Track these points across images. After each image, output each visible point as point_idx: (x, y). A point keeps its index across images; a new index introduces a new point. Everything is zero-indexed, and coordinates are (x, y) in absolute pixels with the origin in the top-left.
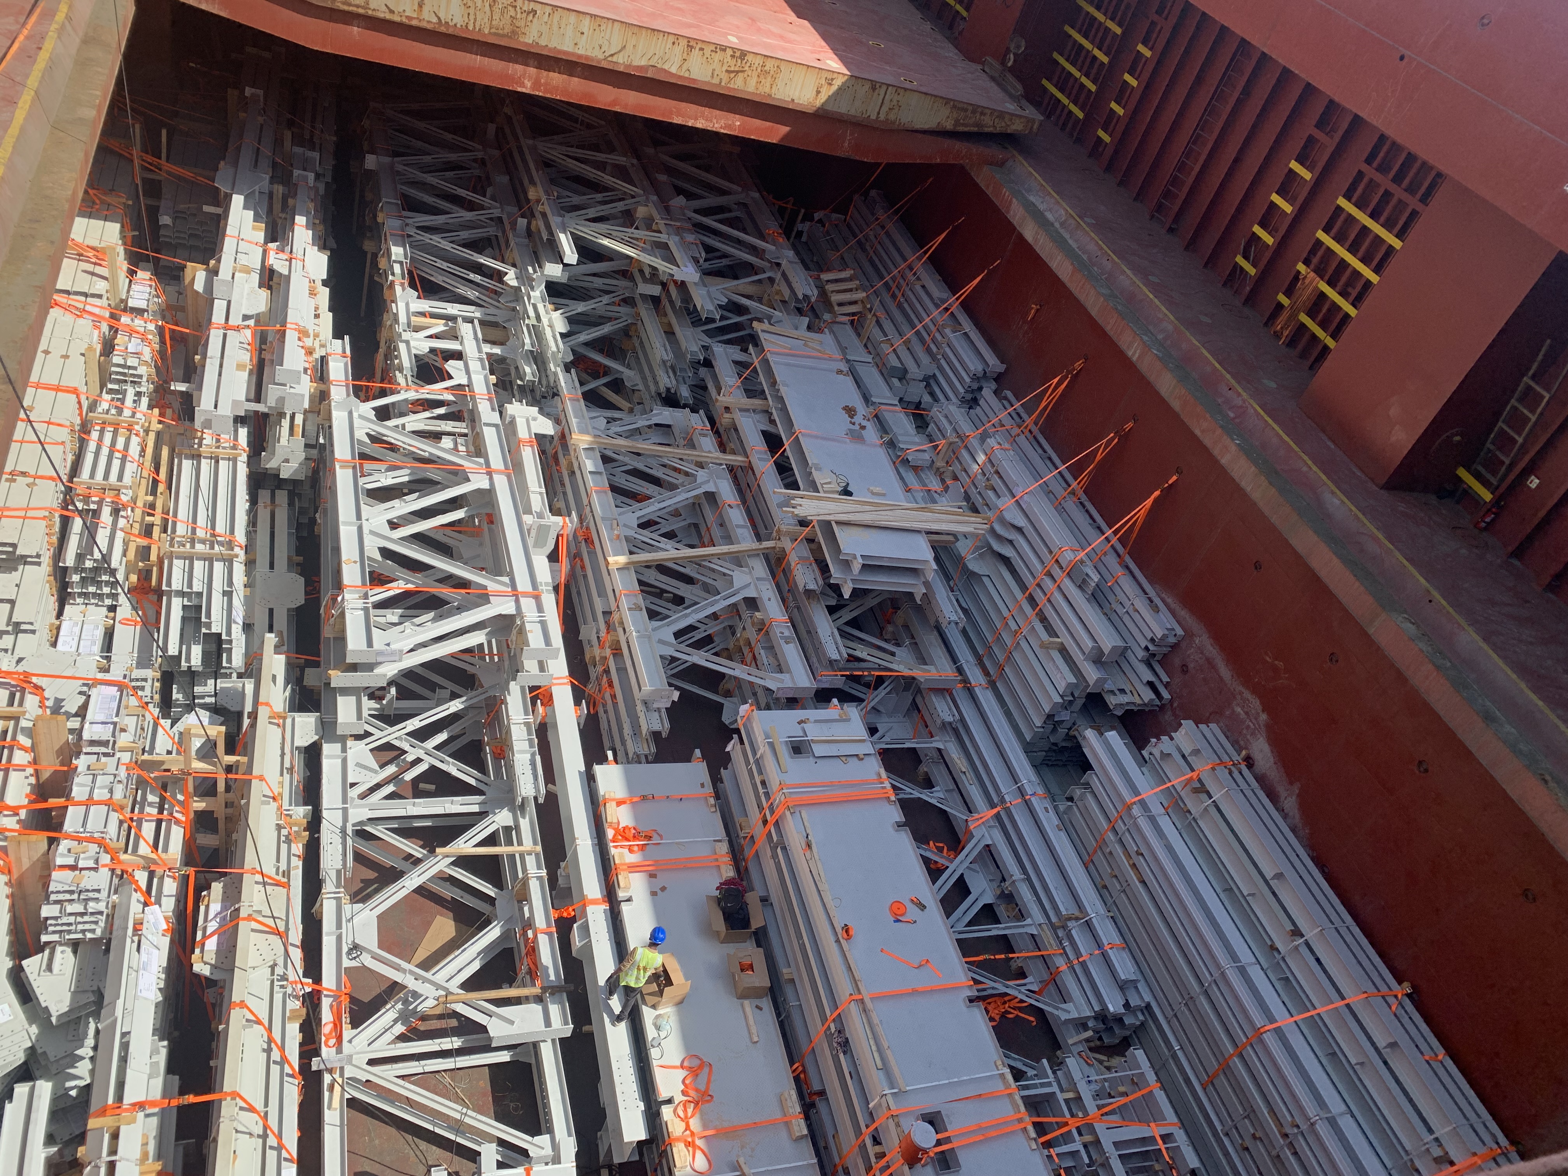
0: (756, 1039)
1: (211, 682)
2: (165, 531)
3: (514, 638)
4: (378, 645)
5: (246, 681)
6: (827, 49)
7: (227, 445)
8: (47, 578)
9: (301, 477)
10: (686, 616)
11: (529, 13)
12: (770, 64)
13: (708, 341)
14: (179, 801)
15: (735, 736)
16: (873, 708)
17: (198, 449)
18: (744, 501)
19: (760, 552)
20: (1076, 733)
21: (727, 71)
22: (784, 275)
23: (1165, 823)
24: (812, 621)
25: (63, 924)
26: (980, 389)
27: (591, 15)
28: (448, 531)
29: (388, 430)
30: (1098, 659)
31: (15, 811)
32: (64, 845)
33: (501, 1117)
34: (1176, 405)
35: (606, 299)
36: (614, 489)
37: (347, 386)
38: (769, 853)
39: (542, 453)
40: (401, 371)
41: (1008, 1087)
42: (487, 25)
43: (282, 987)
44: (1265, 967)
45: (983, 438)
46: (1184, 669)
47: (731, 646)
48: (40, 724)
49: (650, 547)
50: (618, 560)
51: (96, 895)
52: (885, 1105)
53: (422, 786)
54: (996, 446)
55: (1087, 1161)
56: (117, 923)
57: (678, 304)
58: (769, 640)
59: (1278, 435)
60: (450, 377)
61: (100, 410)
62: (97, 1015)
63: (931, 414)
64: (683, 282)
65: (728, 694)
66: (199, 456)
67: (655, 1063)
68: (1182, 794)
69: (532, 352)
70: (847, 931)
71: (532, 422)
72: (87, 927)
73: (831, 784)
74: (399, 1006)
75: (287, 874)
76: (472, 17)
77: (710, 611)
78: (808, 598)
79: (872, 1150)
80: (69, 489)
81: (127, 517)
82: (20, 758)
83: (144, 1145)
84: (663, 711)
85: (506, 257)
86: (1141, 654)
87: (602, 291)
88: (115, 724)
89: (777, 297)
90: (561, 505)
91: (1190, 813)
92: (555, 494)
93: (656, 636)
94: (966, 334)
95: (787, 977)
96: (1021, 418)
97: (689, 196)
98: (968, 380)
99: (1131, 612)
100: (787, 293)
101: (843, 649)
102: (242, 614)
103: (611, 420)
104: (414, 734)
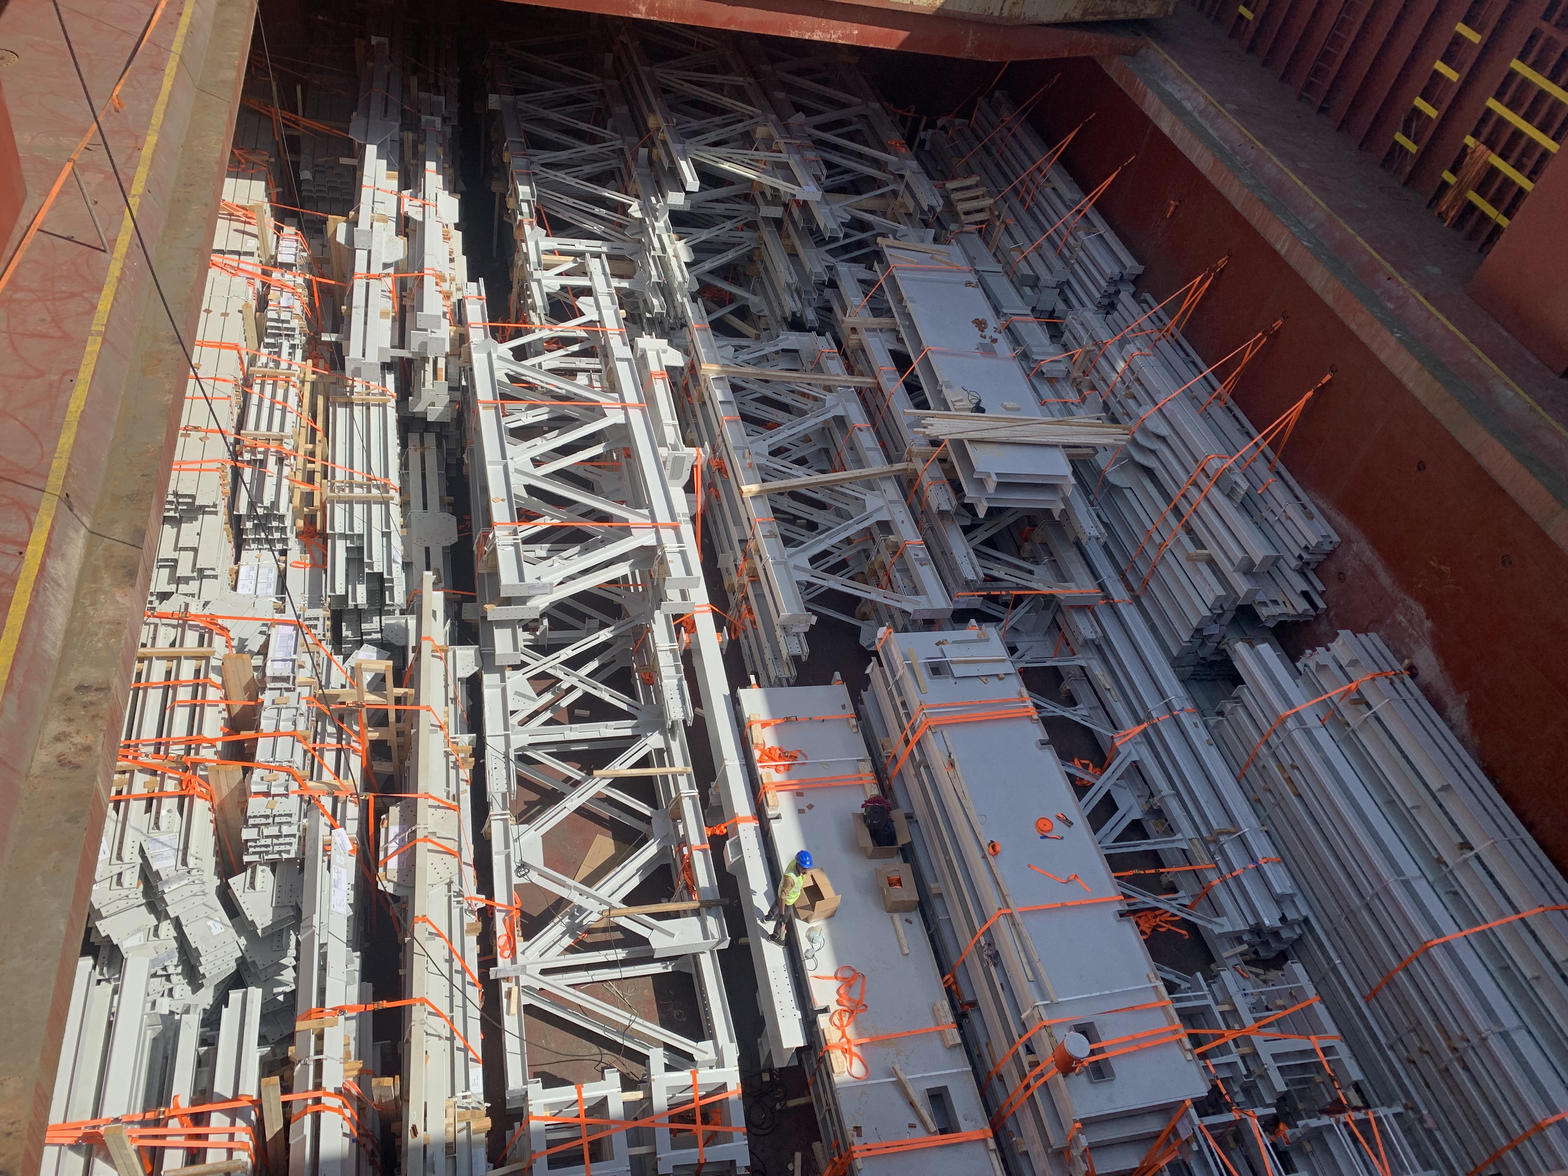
0: (907, 951)
1: (376, 619)
2: (326, 477)
3: (657, 569)
4: (529, 579)
5: (409, 617)
7: (376, 391)
8: (224, 526)
9: (448, 419)
10: (821, 541)
13: (831, 260)
14: (355, 732)
15: (874, 659)
16: (1012, 627)
17: (350, 397)
18: (873, 425)
19: (892, 475)
20: (1226, 647)
22: (907, 186)
23: (1321, 736)
24: (947, 542)
25: (261, 846)
26: (1118, 292)
28: (588, 466)
29: (526, 369)
30: (1248, 569)
31: (212, 743)
32: (257, 773)
33: (666, 1023)
34: (1329, 299)
35: (729, 225)
36: (745, 417)
37: (484, 328)
38: (912, 772)
39: (674, 384)
40: (535, 311)
41: (1161, 999)
43: (459, 902)
44: (1431, 880)
45: (1122, 344)
46: (1341, 576)
47: (866, 570)
48: (228, 662)
49: (782, 475)
50: (750, 489)
51: (289, 819)
52: (1037, 1016)
53: (578, 712)
54: (1137, 352)
55: (1245, 1072)
56: (308, 844)
57: (801, 224)
58: (905, 563)
60: (582, 314)
61: (259, 364)
62: (297, 930)
63: (1066, 322)
64: (805, 202)
65: (864, 617)
66: (352, 403)
67: (810, 974)
68: (1340, 705)
69: (659, 283)
70: (993, 847)
71: (662, 355)
72: (282, 848)
73: (971, 704)
74: (566, 920)
75: (457, 797)
77: (843, 536)
78: (942, 519)
79: (1026, 1059)
80: (237, 442)
81: (290, 465)
82: (213, 694)
83: (347, 1045)
84: (802, 635)
85: (629, 189)
86: (1294, 563)
87: (724, 217)
88: (294, 661)
89: (902, 211)
90: (694, 436)
91: (1348, 725)
92: (688, 425)
93: (792, 562)
94: (1100, 236)
95: (934, 891)
96: (1161, 321)
97: (809, 112)
98: (1103, 284)
99: (1283, 519)
100: (911, 205)
101: (979, 569)
102: (401, 553)
103: (737, 348)
104: (567, 663)
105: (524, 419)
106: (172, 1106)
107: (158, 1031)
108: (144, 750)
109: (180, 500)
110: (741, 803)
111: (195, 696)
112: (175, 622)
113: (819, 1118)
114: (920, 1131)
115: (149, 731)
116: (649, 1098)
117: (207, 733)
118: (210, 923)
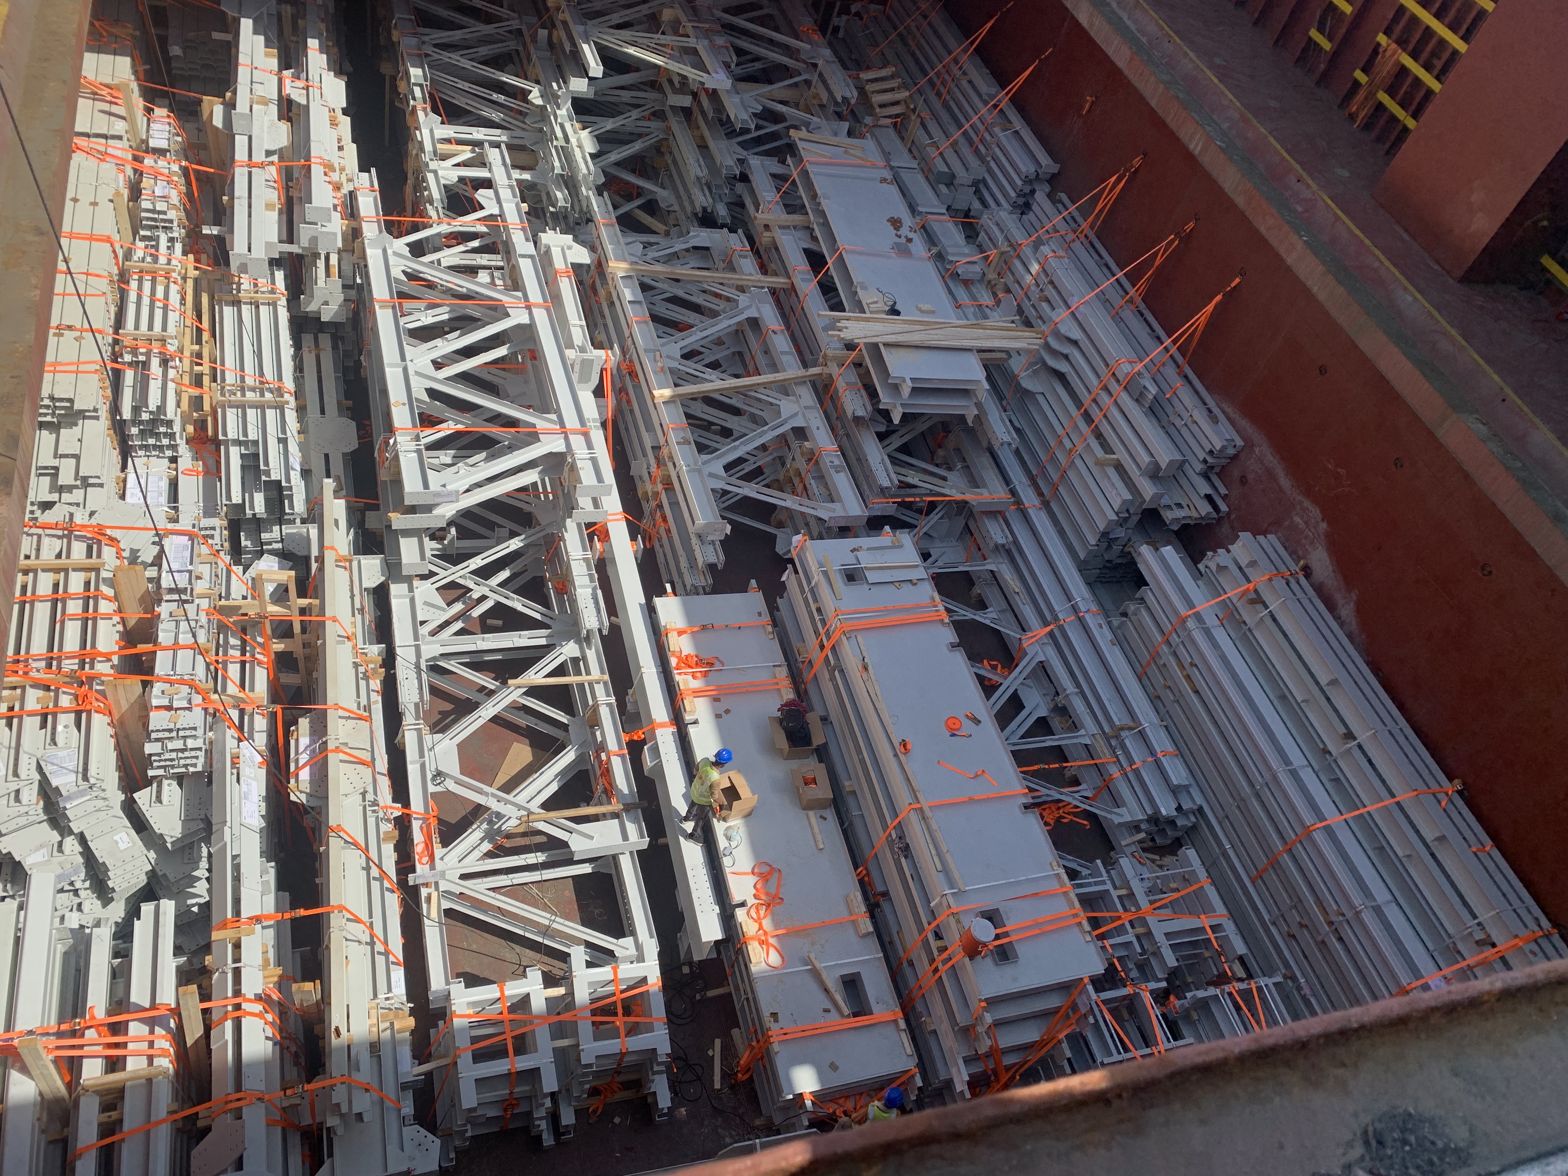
0: (821, 846)
1: (276, 528)
2: (214, 380)
3: (567, 476)
4: (434, 486)
5: (310, 526)
7: (265, 289)
8: (107, 432)
9: (342, 319)
10: (735, 448)
13: (743, 153)
14: (259, 644)
15: (790, 566)
16: (925, 533)
17: (237, 295)
18: (788, 327)
19: (807, 379)
20: (1131, 550)
22: (821, 75)
23: (1220, 635)
24: (862, 449)
25: (165, 760)
26: (1033, 192)
28: (493, 369)
29: (423, 266)
30: (1155, 473)
31: (108, 657)
32: (157, 688)
33: (587, 922)
34: (1240, 201)
35: (635, 114)
36: (655, 318)
37: (378, 222)
38: (827, 676)
39: (580, 283)
40: (432, 204)
41: (1063, 885)
43: (374, 811)
44: (1317, 769)
45: (1037, 245)
46: (1243, 480)
47: (781, 478)
48: (119, 574)
49: (695, 379)
50: (663, 393)
51: (194, 733)
52: (945, 904)
53: (489, 621)
54: (1051, 254)
55: (1139, 950)
56: (215, 757)
57: (711, 115)
58: (819, 470)
59: (1348, 228)
60: (482, 207)
61: (135, 258)
62: (208, 841)
63: (981, 222)
64: (714, 90)
65: (780, 525)
66: (239, 302)
67: (727, 870)
68: (1238, 605)
69: (562, 175)
70: (905, 746)
71: (567, 252)
72: (188, 761)
73: (886, 609)
74: (485, 826)
75: (368, 708)
77: (758, 443)
78: (857, 426)
79: (934, 944)
80: (116, 342)
81: (176, 367)
82: (105, 607)
83: (265, 952)
84: (718, 543)
85: (529, 74)
86: (1199, 467)
87: (629, 105)
88: (190, 572)
89: (815, 102)
90: (603, 337)
91: (1245, 623)
92: (596, 325)
93: (707, 470)
94: (1016, 132)
95: (848, 789)
96: (1076, 222)
98: (1020, 183)
99: (1189, 424)
100: (825, 97)
101: (893, 476)
102: (298, 460)
103: (647, 245)
104: (477, 572)
105: (423, 319)
106: (87, 1017)
107: (69, 945)
108: (34, 665)
109: (57, 404)
110: (658, 710)
111: (86, 609)
112: (60, 533)
113: (737, 1007)
114: (834, 1015)
115: (39, 645)
116: (571, 993)
117: (101, 647)
118: (116, 838)
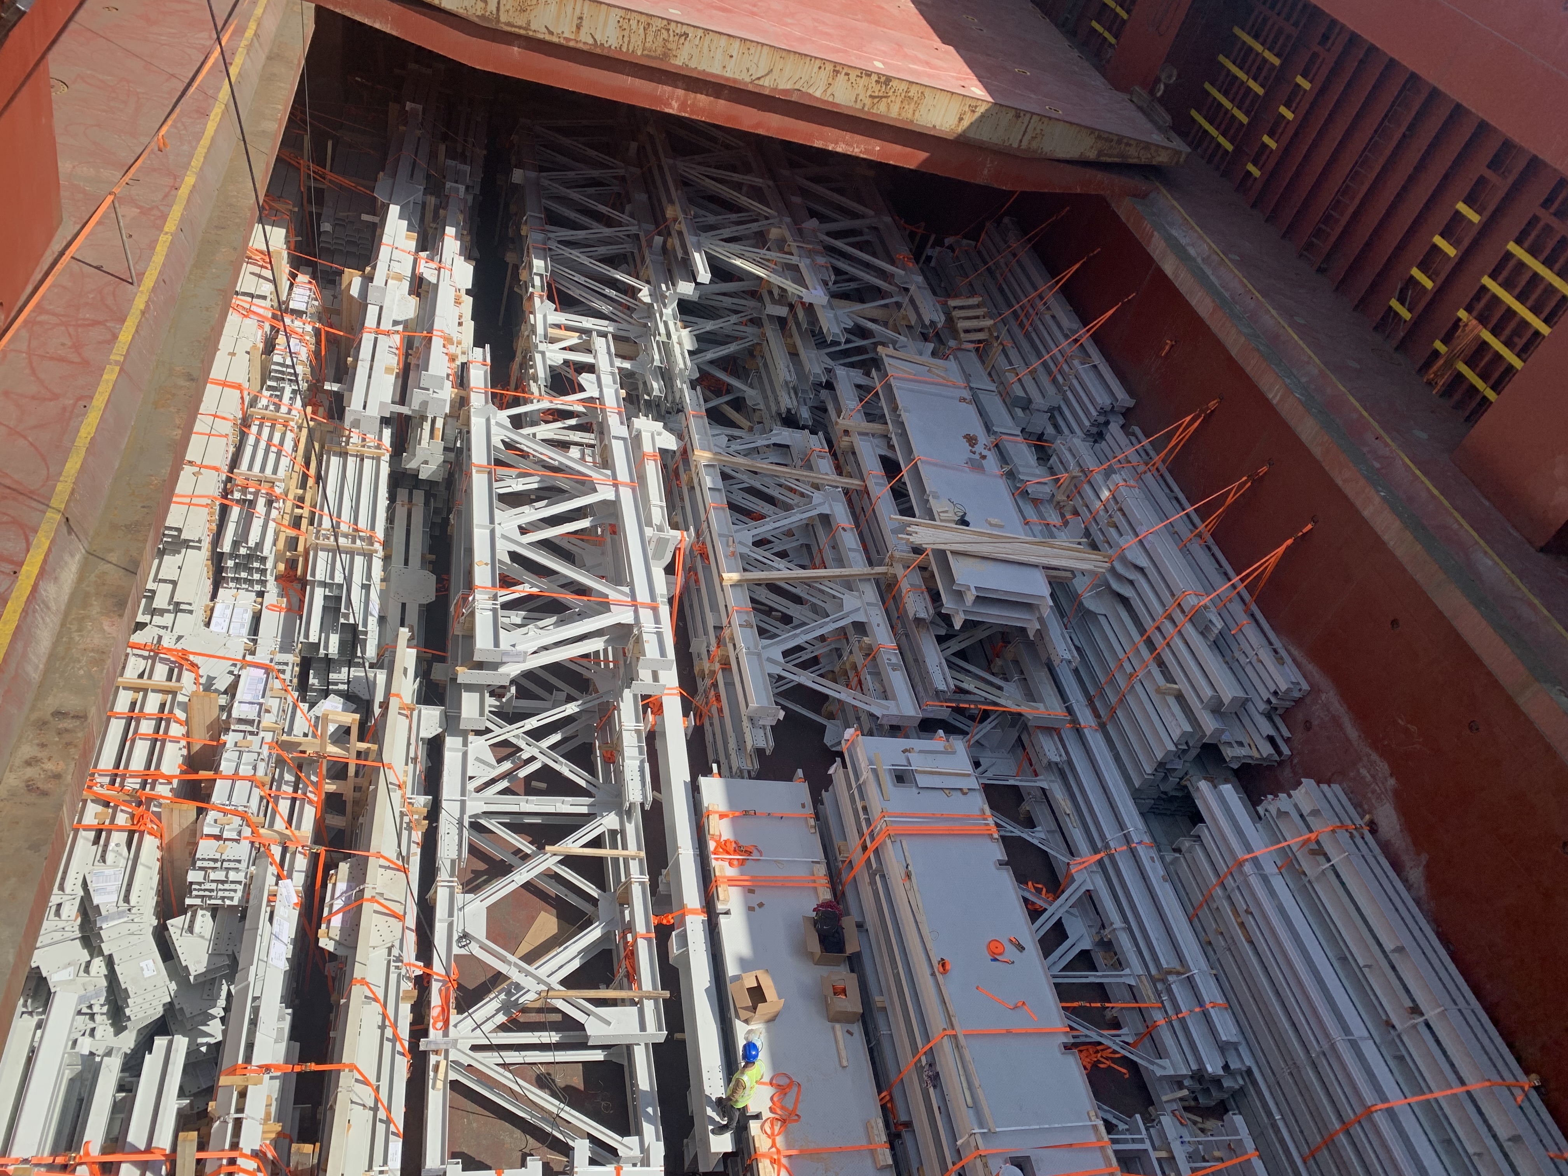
0: (845, 1063)
1: (345, 670)
2: (311, 523)
3: (631, 647)
4: (504, 645)
5: (378, 671)
6: (972, 76)
7: (372, 444)
8: (205, 562)
9: (438, 478)
10: (795, 636)
11: (681, 36)
12: (914, 90)
13: (830, 363)
14: (312, 782)
15: (838, 759)
16: (977, 741)
17: (345, 447)
18: (857, 526)
19: (871, 577)
20: (1188, 783)
21: (871, 96)
22: (912, 301)
23: (1278, 883)
24: (920, 650)
25: (205, 890)
26: (1107, 423)
27: (741, 39)
28: (573, 539)
29: (523, 438)
30: (1216, 708)
31: (169, 780)
32: (212, 815)
34: (1317, 452)
35: (734, 318)
36: (732, 506)
37: (486, 393)
38: (867, 879)
39: (664, 466)
40: (536, 381)
41: (1100, 1139)
42: (641, 47)
43: (397, 967)
44: (1378, 1041)
45: (1108, 474)
46: (1308, 725)
47: (837, 669)
48: (194, 699)
49: (761, 565)
50: (731, 577)
51: (237, 865)
52: (973, 1144)
53: (534, 783)
54: (1122, 483)
56: (253, 892)
57: (805, 326)
58: (876, 666)
59: (1427, 489)
60: (584, 390)
61: (260, 405)
62: (231, 980)
63: (1054, 446)
64: (811, 304)
65: (831, 716)
66: (346, 454)
68: (1299, 855)
69: (660, 368)
70: (943, 965)
71: (656, 437)
72: (227, 894)
73: (933, 816)
74: (503, 996)
75: (406, 859)
76: (626, 40)
77: (818, 633)
78: (918, 627)
80: (229, 480)
81: (279, 509)
82: (176, 730)
83: (269, 1105)
84: (769, 728)
85: (641, 274)
86: (1262, 707)
87: (729, 310)
88: (261, 705)
89: (904, 323)
90: (679, 519)
91: (1306, 875)
92: (674, 507)
93: (765, 654)
94: (1095, 366)
95: (879, 1005)
96: (1148, 454)
97: (822, 218)
98: (1094, 413)
99: (1254, 661)
100: (913, 319)
101: (950, 680)
102: (377, 607)
103: (732, 438)
104: (530, 733)
105: (514, 486)
106: (82, 1153)
107: (76, 1071)
108: (99, 779)
109: (171, 533)
110: (691, 895)
111: (157, 729)
112: (146, 653)
115: (107, 761)
117: (165, 769)
118: (143, 964)
